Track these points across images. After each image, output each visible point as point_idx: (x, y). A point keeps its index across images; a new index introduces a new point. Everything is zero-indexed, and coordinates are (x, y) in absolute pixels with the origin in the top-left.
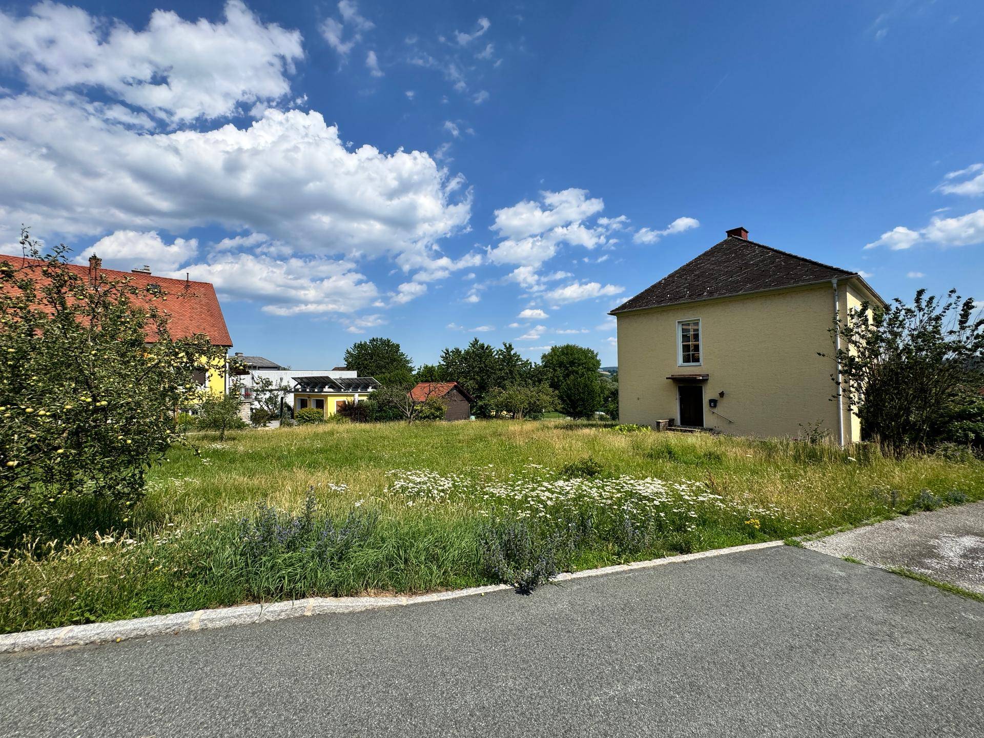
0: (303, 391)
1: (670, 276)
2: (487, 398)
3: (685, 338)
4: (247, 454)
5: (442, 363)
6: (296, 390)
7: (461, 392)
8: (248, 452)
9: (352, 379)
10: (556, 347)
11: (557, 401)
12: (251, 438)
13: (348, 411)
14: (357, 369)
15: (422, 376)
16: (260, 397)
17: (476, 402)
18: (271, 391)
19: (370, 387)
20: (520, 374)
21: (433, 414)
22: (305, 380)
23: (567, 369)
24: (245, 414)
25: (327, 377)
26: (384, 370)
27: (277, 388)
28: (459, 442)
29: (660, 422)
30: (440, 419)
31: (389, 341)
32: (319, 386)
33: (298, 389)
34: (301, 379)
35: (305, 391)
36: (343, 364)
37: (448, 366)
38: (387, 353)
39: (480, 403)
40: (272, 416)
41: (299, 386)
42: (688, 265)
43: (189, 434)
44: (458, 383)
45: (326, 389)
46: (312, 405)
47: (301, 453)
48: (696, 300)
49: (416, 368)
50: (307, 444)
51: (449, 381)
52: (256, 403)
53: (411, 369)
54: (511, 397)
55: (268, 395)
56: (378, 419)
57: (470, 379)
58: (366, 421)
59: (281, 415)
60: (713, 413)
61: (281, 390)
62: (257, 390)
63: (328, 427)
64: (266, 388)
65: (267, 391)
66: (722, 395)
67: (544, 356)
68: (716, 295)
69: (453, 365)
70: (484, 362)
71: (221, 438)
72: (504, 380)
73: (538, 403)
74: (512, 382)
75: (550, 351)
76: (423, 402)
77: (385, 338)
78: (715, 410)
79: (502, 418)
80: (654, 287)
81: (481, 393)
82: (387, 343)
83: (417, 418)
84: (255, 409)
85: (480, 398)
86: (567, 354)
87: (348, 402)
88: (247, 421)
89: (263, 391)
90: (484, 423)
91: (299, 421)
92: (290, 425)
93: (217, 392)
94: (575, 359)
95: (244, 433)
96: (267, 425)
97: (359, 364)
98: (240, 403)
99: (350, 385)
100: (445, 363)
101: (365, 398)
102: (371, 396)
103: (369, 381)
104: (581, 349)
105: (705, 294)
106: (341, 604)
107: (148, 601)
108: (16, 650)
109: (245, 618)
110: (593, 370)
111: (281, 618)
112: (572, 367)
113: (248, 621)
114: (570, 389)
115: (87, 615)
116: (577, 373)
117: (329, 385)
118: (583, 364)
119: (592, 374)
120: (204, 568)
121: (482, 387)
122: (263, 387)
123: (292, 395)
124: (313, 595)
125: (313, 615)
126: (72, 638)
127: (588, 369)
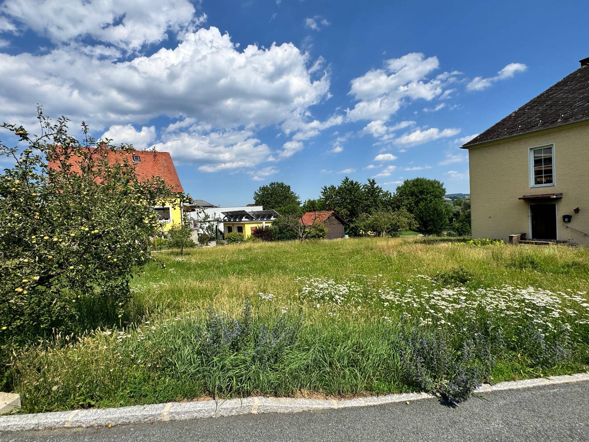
0: (229, 221)
1: (520, 109)
2: (357, 221)
3: (538, 163)
4: (197, 264)
5: (322, 197)
6: (225, 221)
7: (337, 218)
8: (198, 264)
9: (260, 212)
10: (408, 180)
11: (414, 221)
12: (199, 253)
13: (259, 234)
14: (263, 204)
15: (307, 208)
16: (203, 226)
17: (348, 225)
18: (209, 222)
19: (272, 217)
20: (381, 202)
21: (318, 235)
22: (229, 214)
23: (417, 197)
24: (194, 237)
25: (244, 211)
26: (280, 205)
27: (213, 220)
28: (341, 255)
29: (513, 236)
30: (323, 238)
31: (282, 184)
32: (239, 217)
33: (226, 220)
34: (227, 213)
36: (253, 202)
37: (326, 199)
38: (282, 192)
39: (352, 225)
40: (211, 239)
41: (226, 218)
43: (163, 251)
44: (335, 211)
45: (244, 219)
46: (235, 231)
47: (231, 263)
48: (550, 127)
49: (302, 202)
50: (235, 257)
51: (328, 210)
52: (201, 230)
53: (299, 203)
54: (376, 220)
55: (207, 224)
56: (279, 239)
57: (344, 208)
58: (271, 240)
59: (217, 238)
60: (567, 227)
61: (215, 221)
62: (201, 222)
63: (247, 245)
64: (206, 220)
65: (207, 222)
66: (577, 211)
67: (398, 188)
68: (572, 121)
69: (330, 198)
70: (353, 195)
71: (181, 254)
72: (370, 207)
73: (398, 224)
74: (376, 209)
75: (403, 184)
76: (311, 226)
77: (280, 182)
78: (569, 225)
79: (369, 236)
80: (504, 120)
81: (352, 218)
82: (281, 185)
83: (306, 237)
84: (201, 234)
85: (351, 221)
86: (417, 185)
87: (259, 228)
88: (196, 242)
89: (204, 222)
90: (357, 240)
91: (228, 241)
92: (222, 244)
93: (177, 224)
94: (424, 189)
95: (195, 250)
96: (209, 244)
97: (263, 201)
98: (191, 230)
99: (259, 216)
100: (324, 197)
101: (270, 225)
102: (274, 223)
103: (271, 212)
104: (429, 181)
105: (559, 120)
106: (281, 405)
107: (131, 392)
108: (40, 428)
109: (204, 413)
110: (439, 197)
111: (233, 414)
112: (421, 195)
113: (207, 415)
114: (422, 212)
115: (88, 400)
116: (426, 200)
117: (245, 216)
118: (431, 192)
119: (439, 200)
120: (170, 363)
121: (353, 213)
122: (204, 219)
123: (222, 224)
124: (257, 394)
125: (259, 413)
126: (77, 421)
127: (436, 196)
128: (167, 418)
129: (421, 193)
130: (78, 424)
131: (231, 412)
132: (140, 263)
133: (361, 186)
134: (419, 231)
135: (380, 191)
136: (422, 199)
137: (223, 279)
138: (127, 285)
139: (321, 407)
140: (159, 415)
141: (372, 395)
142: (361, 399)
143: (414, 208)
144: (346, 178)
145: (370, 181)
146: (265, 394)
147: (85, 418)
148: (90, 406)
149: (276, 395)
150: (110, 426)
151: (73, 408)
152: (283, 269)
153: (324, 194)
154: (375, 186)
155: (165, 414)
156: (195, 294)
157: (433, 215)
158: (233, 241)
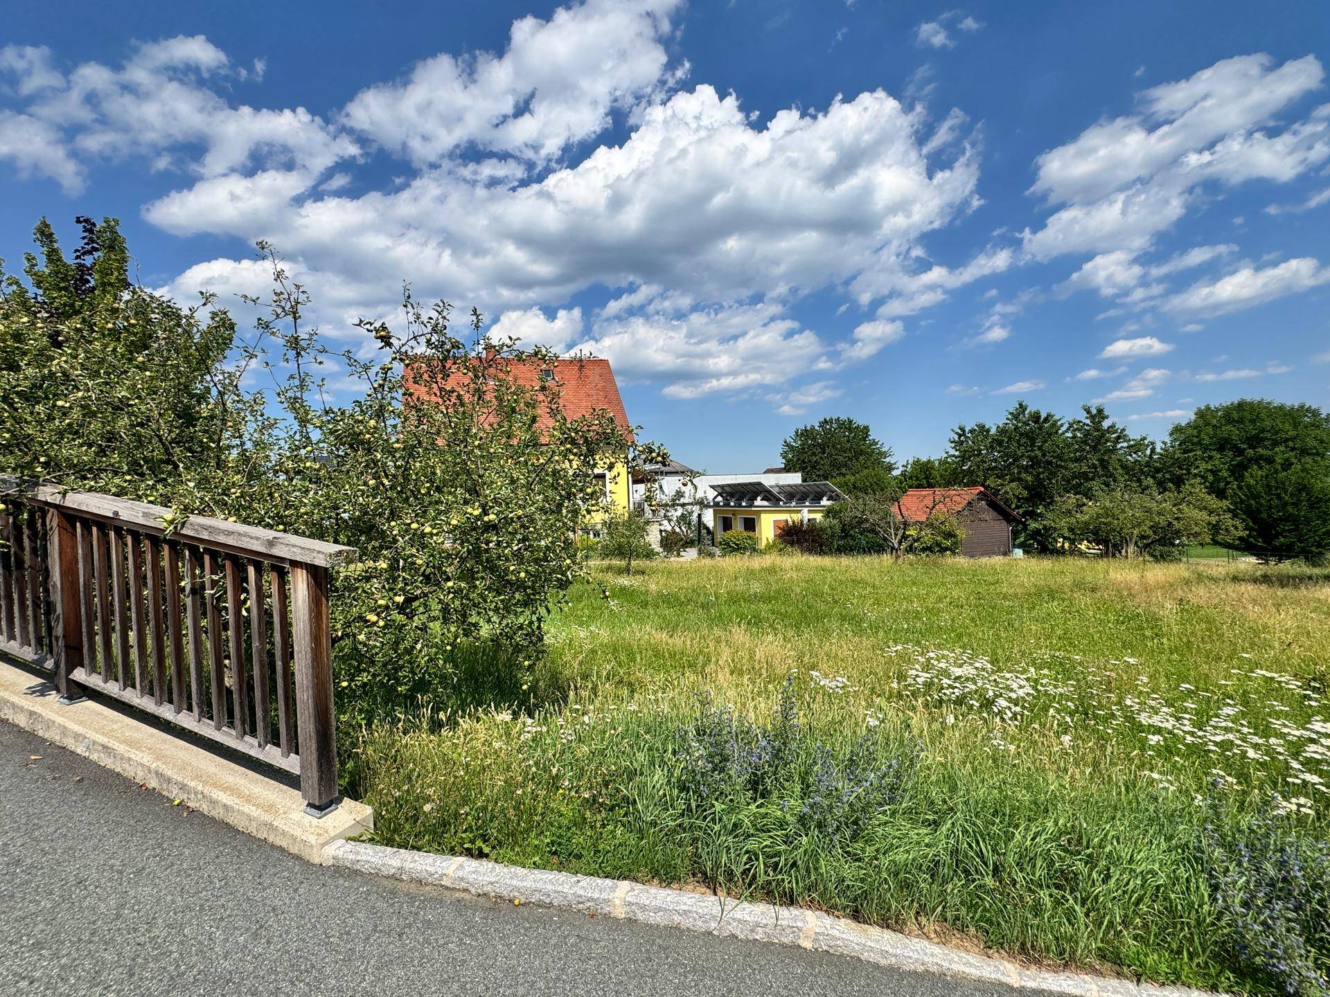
0: (725, 505)
2: (1050, 515)
4: (660, 595)
5: (953, 452)
6: (717, 504)
7: (993, 505)
8: (663, 595)
9: (795, 485)
10: (1208, 408)
11: (1227, 518)
12: (663, 572)
13: (793, 536)
14: (802, 469)
15: (911, 478)
16: (669, 514)
17: (1024, 523)
18: (683, 505)
19: (825, 498)
20: (1124, 467)
21: (938, 545)
22: (727, 489)
23: (1240, 452)
24: (653, 538)
25: (759, 484)
26: (843, 470)
27: (691, 501)
28: (1005, 598)
30: (954, 553)
31: (851, 422)
32: (748, 497)
33: (718, 503)
34: (722, 487)
35: (728, 505)
36: (780, 463)
37: (964, 458)
38: (848, 441)
39: (1033, 525)
40: (686, 543)
41: (719, 499)
43: (591, 563)
44: (986, 487)
45: (758, 502)
46: (738, 526)
47: (734, 599)
49: (899, 465)
50: (740, 586)
51: (966, 485)
52: (665, 522)
53: (890, 468)
54: (1108, 513)
55: (680, 511)
56: (840, 551)
57: (1012, 481)
58: (822, 553)
59: (699, 539)
61: (696, 504)
62: (666, 505)
63: (768, 560)
64: (678, 502)
65: (678, 505)
67: (1177, 430)
69: (974, 455)
70: (1040, 448)
71: (627, 571)
72: (1088, 479)
73: (1177, 525)
74: (1107, 485)
75: (1193, 417)
76: (922, 523)
77: (843, 417)
79: (1082, 554)
81: (1036, 505)
82: (848, 425)
83: (910, 550)
84: (665, 531)
85: (1033, 515)
86: (1241, 421)
87: (794, 522)
88: (657, 548)
89: (673, 505)
90: (1047, 564)
91: (723, 549)
92: (711, 555)
93: (620, 508)
94: (1263, 431)
95: (654, 564)
96: (682, 554)
97: (803, 461)
98: (648, 523)
99: (794, 496)
100: (957, 453)
101: (818, 517)
102: (829, 512)
103: (822, 487)
104: (1281, 408)
106: (869, 943)
107: (553, 843)
108: (404, 877)
109: (695, 920)
110: (1318, 454)
111: (757, 937)
112: (1254, 448)
113: (700, 926)
114: (1256, 497)
115: (479, 843)
116: (1270, 461)
117: (762, 495)
118: (1287, 440)
119: (1316, 462)
120: (626, 799)
121: (1038, 495)
122: (673, 500)
123: (711, 511)
124: (811, 905)
125: (816, 950)
126: (462, 879)
127: (1304, 452)
128: (620, 913)
129: (1255, 441)
130: (464, 885)
131: (752, 931)
132: (563, 585)
133: (1062, 425)
134: (1246, 547)
135: (1119, 437)
136: (1257, 460)
137: (717, 631)
138: (539, 628)
139: (974, 972)
140: (607, 901)
141: (1119, 975)
142: (1087, 978)
143: (1227, 483)
144: (1021, 405)
145: (1088, 412)
146: (831, 909)
147: (474, 876)
148: (481, 855)
149: (856, 916)
150: (516, 902)
151: (452, 851)
152: (854, 621)
153: (958, 444)
154: (1106, 424)
155: (617, 902)
156: (661, 659)
157: (1295, 505)
158: (734, 550)
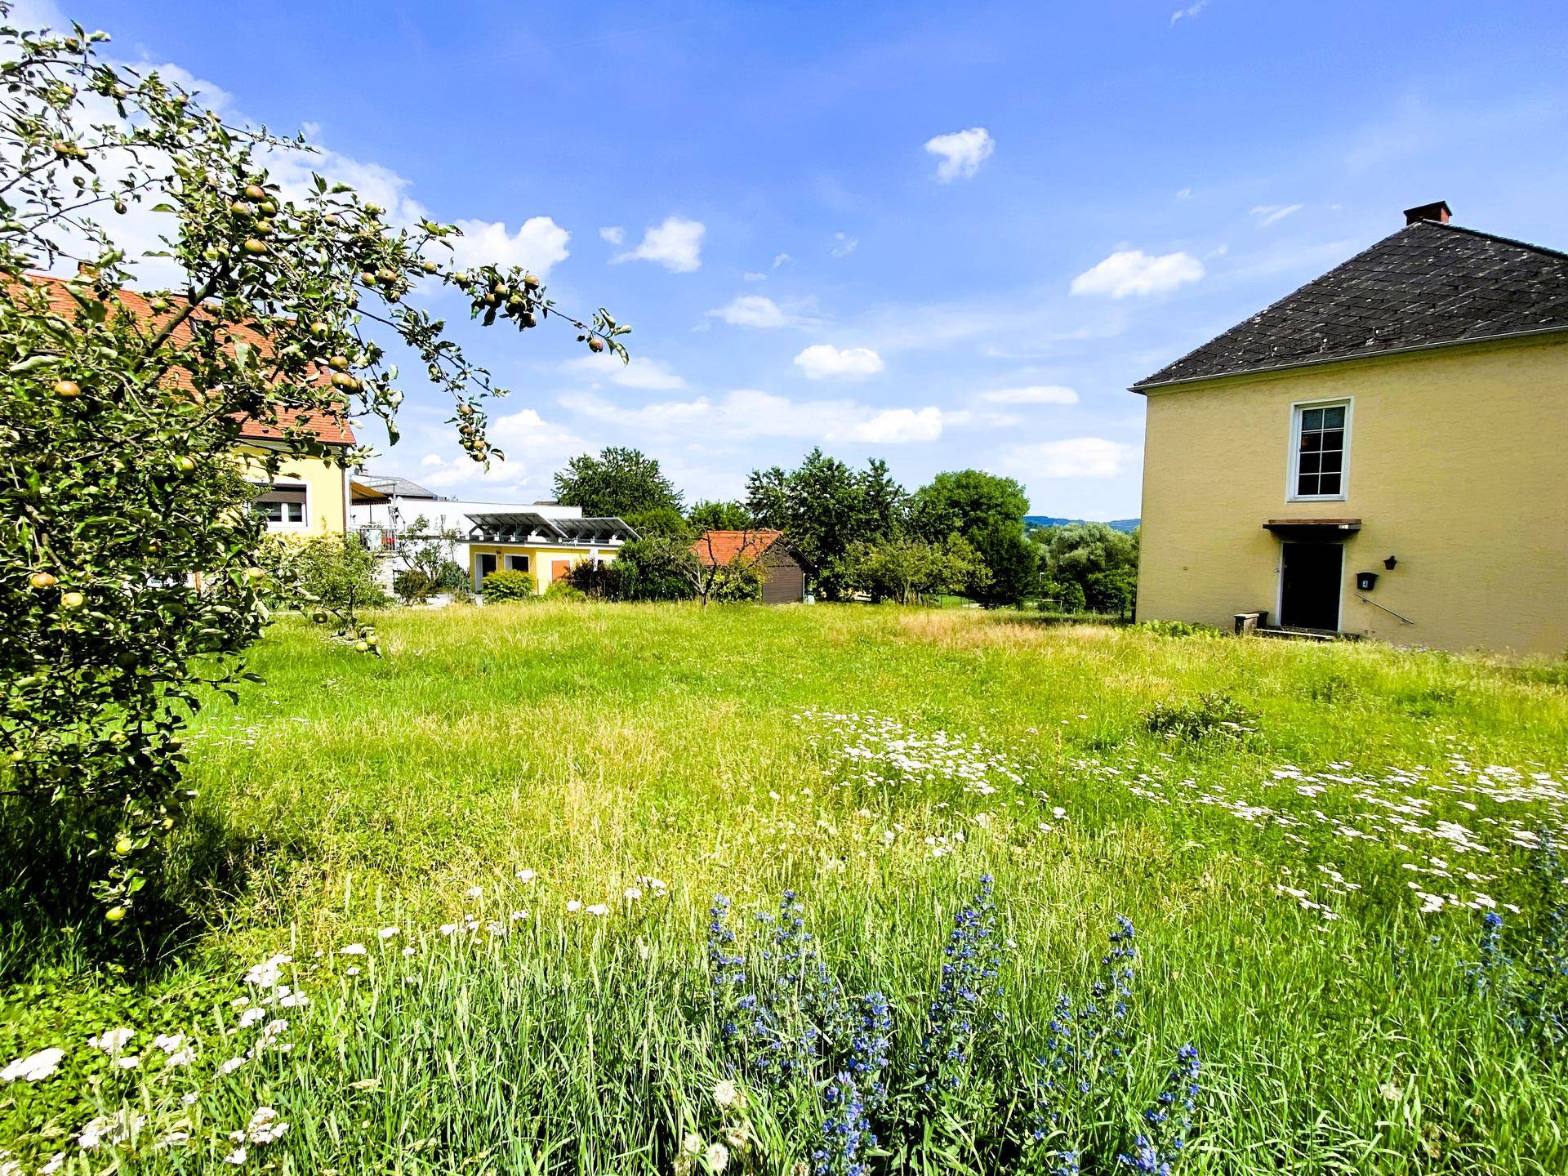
0: (486, 540)
1: (1273, 309)
3: (1309, 442)
5: (747, 496)
6: (475, 539)
9: (577, 521)
11: (982, 570)
15: (700, 521)
16: (406, 549)
17: (816, 571)
18: (426, 538)
19: (615, 538)
21: (740, 590)
22: (489, 520)
24: (383, 578)
25: (535, 516)
27: (437, 533)
29: (1243, 618)
30: (753, 599)
31: (638, 455)
32: (519, 530)
33: (478, 537)
34: (483, 517)
35: (491, 540)
38: (635, 477)
39: (824, 573)
40: (432, 586)
41: (478, 532)
42: (1316, 284)
45: (533, 537)
46: (504, 567)
48: (1349, 355)
52: (401, 560)
53: (679, 509)
55: (421, 546)
58: (617, 599)
60: (1365, 601)
61: (445, 537)
62: (402, 537)
64: (418, 534)
65: (418, 538)
66: (1391, 563)
68: (1398, 346)
73: (945, 573)
78: (1369, 596)
79: (856, 602)
80: (1236, 331)
81: (827, 554)
84: (399, 570)
85: (825, 562)
88: (388, 591)
89: (412, 538)
90: (833, 610)
91: (487, 594)
92: (469, 602)
93: (330, 536)
95: (387, 613)
99: (576, 532)
101: (611, 557)
103: (611, 524)
105: (1370, 342)
117: (539, 529)
122: (412, 531)
123: (466, 547)
133: (849, 476)
144: (816, 450)
145: (873, 464)
154: (886, 477)
158: (505, 595)
